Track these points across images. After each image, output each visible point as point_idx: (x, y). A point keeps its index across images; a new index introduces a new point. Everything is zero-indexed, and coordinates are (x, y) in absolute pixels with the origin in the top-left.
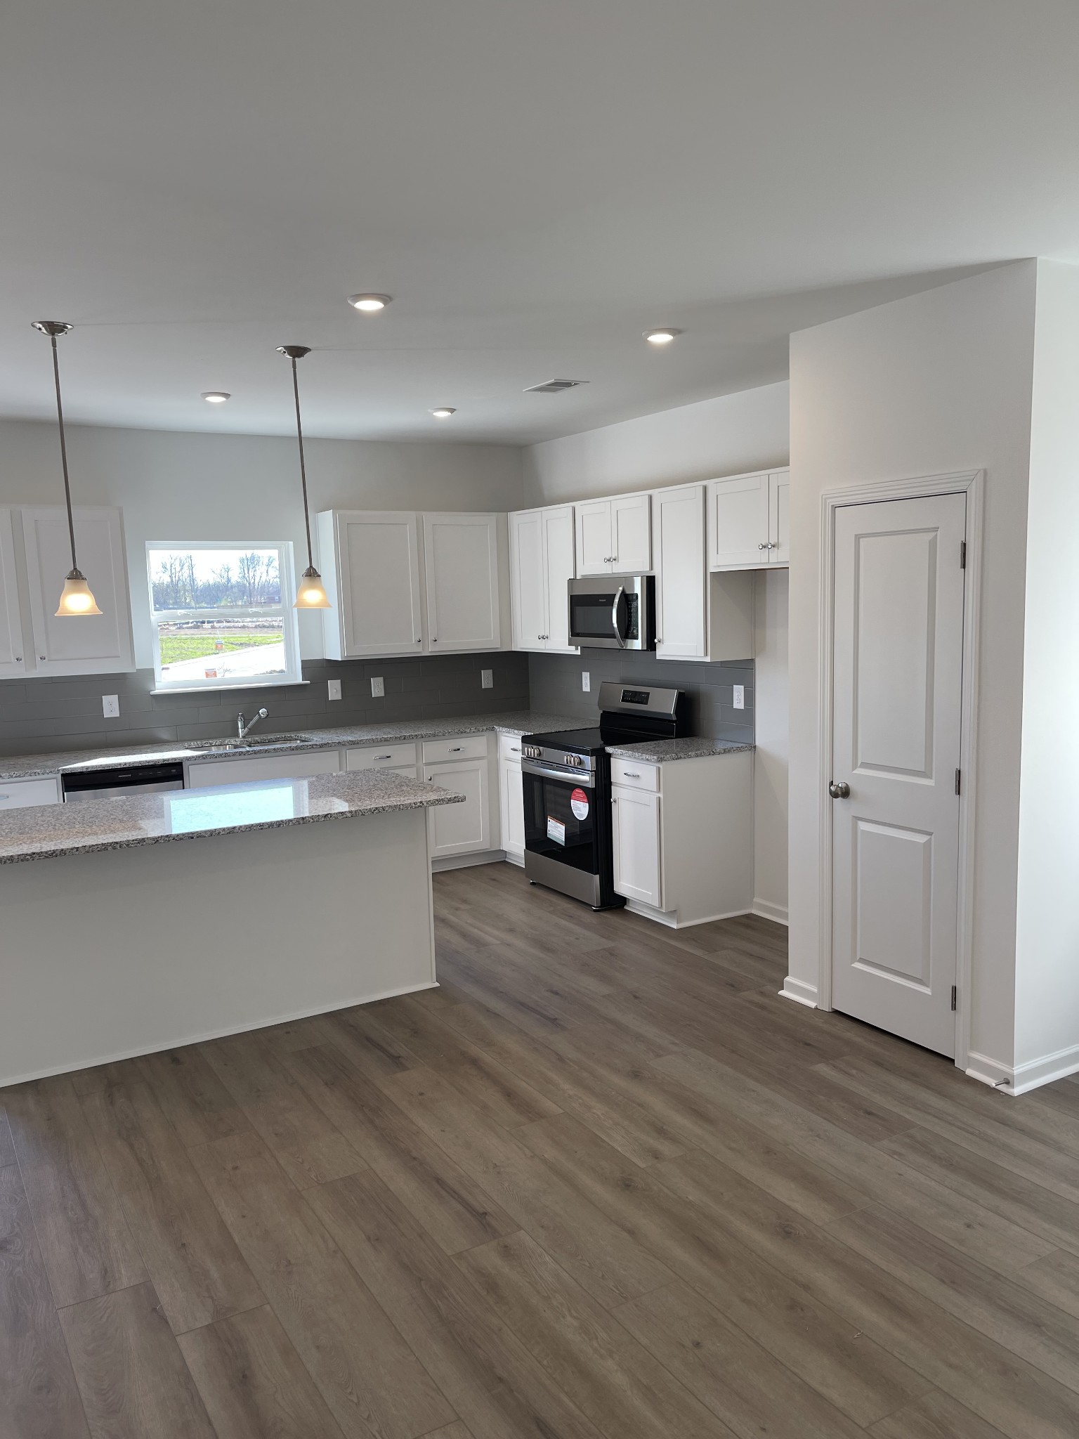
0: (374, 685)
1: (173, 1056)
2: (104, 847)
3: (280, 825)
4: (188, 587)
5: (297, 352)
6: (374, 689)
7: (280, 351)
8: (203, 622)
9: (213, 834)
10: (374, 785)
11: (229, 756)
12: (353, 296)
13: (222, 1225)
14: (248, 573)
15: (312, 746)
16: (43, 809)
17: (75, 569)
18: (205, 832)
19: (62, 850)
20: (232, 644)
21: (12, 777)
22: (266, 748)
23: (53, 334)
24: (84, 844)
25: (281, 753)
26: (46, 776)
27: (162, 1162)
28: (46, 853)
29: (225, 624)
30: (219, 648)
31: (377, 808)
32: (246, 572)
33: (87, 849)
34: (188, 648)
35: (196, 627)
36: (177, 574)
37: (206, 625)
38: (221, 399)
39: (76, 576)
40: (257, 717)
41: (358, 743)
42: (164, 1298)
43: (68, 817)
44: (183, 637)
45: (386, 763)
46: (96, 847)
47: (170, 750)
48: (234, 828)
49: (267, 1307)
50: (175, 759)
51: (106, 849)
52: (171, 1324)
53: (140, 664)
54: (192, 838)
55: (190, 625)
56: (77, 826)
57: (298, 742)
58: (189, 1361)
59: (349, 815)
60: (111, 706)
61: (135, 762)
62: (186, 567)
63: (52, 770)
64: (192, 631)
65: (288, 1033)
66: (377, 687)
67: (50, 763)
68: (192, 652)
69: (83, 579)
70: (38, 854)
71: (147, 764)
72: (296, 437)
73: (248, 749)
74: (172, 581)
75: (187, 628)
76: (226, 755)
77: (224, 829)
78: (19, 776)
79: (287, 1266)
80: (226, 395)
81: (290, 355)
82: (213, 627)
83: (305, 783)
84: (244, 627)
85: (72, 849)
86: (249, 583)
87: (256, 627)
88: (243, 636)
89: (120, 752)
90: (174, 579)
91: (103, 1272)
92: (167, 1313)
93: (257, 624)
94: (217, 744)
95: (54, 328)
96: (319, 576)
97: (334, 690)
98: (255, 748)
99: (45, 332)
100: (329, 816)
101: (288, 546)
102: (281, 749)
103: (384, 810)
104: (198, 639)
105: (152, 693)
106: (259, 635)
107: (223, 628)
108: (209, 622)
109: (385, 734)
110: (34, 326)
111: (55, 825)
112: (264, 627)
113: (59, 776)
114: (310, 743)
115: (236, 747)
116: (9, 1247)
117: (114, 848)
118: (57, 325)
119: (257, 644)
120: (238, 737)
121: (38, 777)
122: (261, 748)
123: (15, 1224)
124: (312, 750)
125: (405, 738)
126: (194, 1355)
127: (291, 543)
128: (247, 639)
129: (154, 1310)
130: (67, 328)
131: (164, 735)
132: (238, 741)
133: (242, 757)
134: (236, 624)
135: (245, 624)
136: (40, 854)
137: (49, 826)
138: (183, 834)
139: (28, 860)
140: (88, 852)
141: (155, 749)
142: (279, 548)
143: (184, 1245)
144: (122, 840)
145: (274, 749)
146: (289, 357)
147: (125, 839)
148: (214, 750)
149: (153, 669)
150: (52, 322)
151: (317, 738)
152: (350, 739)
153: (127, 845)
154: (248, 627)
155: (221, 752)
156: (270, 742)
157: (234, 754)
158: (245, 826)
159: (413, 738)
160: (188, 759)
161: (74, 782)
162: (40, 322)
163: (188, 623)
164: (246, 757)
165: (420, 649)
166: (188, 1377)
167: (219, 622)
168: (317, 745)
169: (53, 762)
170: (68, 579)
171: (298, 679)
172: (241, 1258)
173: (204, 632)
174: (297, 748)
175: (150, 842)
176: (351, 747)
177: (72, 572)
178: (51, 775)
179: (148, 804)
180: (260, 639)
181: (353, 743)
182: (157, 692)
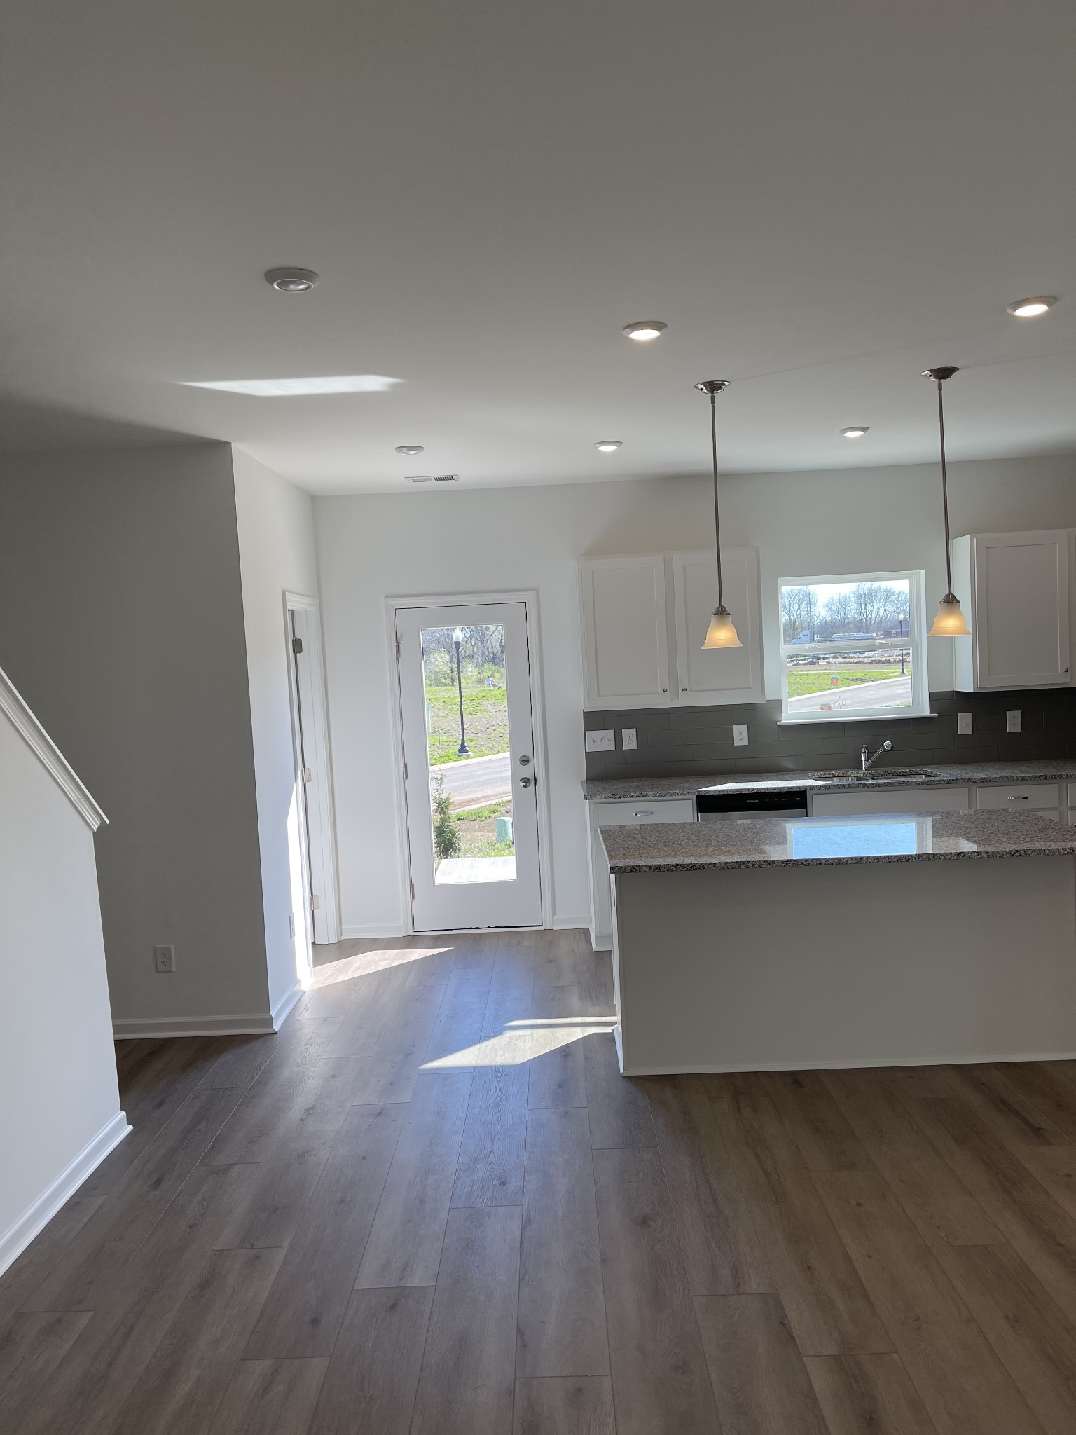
0: (1009, 719)
1: (795, 1079)
2: (738, 865)
3: (909, 859)
4: (805, 625)
5: (943, 373)
6: (1010, 724)
7: (926, 375)
8: (819, 658)
9: (840, 862)
10: (1013, 826)
11: (852, 787)
12: (1011, 304)
13: (847, 1258)
14: (865, 608)
15: (939, 782)
16: (683, 825)
17: (721, 605)
18: (833, 859)
19: (702, 864)
20: (848, 679)
21: (656, 795)
22: (890, 781)
23: (712, 392)
24: (721, 861)
25: (906, 787)
26: (684, 797)
27: (787, 1179)
28: (688, 865)
29: (840, 660)
30: (834, 683)
31: (1017, 851)
32: (863, 608)
33: (723, 865)
34: (804, 683)
35: (812, 663)
36: (795, 612)
37: (822, 662)
38: (858, 433)
39: (721, 612)
40: (881, 749)
41: (990, 781)
42: (792, 1315)
43: (705, 835)
44: (799, 673)
45: (1024, 804)
46: (730, 865)
47: (794, 779)
48: (862, 858)
49: (895, 1356)
50: (800, 787)
51: (739, 867)
52: (798, 1342)
53: (769, 696)
54: (820, 864)
55: (806, 661)
56: (713, 844)
57: (924, 776)
58: (815, 1385)
59: (985, 855)
60: (741, 735)
61: (761, 789)
62: (803, 606)
63: (689, 791)
64: (809, 667)
65: (912, 1077)
66: (1013, 722)
67: (686, 785)
68: (807, 688)
69: (727, 614)
70: (681, 865)
71: (773, 791)
72: (940, 463)
73: (870, 781)
74: (791, 619)
75: (803, 664)
76: (850, 786)
77: (852, 858)
78: (661, 796)
79: (915, 1320)
80: (864, 429)
81: (936, 378)
82: (828, 663)
83: (929, 821)
84: (859, 663)
85: (710, 864)
86: (866, 619)
87: (871, 662)
88: (859, 671)
89: (748, 779)
90: (792, 617)
91: (734, 1272)
92: (794, 1331)
93: (873, 659)
94: (840, 775)
95: (713, 387)
96: (959, 602)
97: (964, 724)
98: (879, 781)
99: (705, 391)
100: (962, 854)
101: (920, 576)
102: (907, 784)
103: (1026, 854)
104: (813, 675)
105: (779, 723)
106: (875, 670)
107: (839, 664)
108: (824, 658)
109: (1022, 772)
110: (696, 387)
111: (694, 841)
112: (880, 662)
113: (695, 798)
114: (936, 779)
115: (859, 779)
116: (651, 1223)
117: (747, 867)
118: (717, 384)
119: (872, 679)
120: (861, 769)
121: (677, 797)
122: (886, 781)
123: (656, 1204)
124: (939, 786)
125: (1046, 778)
126: (822, 1381)
127: (923, 572)
128: (863, 674)
129: (782, 1323)
130: (724, 385)
131: (788, 764)
132: (861, 773)
133: (866, 789)
134: (852, 660)
135: (861, 659)
136: (683, 866)
137: (689, 842)
138: (812, 860)
139: (672, 870)
140: (723, 868)
141: (781, 777)
142: (909, 578)
143: (809, 1268)
144: (754, 860)
145: (899, 783)
146: (934, 380)
147: (757, 860)
148: (836, 781)
149: (780, 701)
150: (712, 382)
151: (944, 773)
152: (981, 776)
153: (759, 866)
154: (864, 663)
155: (844, 783)
156: (894, 775)
157: (858, 786)
158: (873, 857)
159: (1056, 778)
160: (812, 788)
161: (708, 804)
162: (702, 384)
163: (804, 660)
164: (870, 789)
165: (1068, 680)
166: (815, 1402)
167: (834, 658)
168: (944, 781)
169: (689, 784)
170: (715, 614)
171: (926, 712)
172: (866, 1297)
173: (820, 668)
174: (923, 783)
175: (780, 864)
176: (983, 784)
177: (718, 608)
178: (688, 796)
179: (776, 828)
180: (876, 674)
181: (984, 780)
182: (785, 721)
